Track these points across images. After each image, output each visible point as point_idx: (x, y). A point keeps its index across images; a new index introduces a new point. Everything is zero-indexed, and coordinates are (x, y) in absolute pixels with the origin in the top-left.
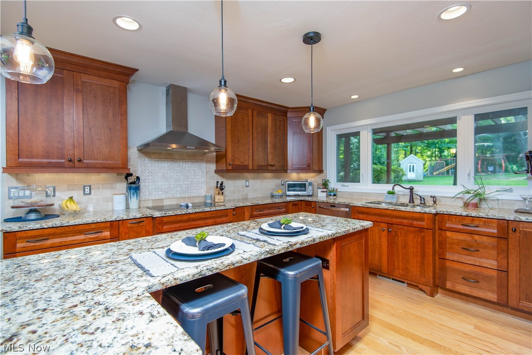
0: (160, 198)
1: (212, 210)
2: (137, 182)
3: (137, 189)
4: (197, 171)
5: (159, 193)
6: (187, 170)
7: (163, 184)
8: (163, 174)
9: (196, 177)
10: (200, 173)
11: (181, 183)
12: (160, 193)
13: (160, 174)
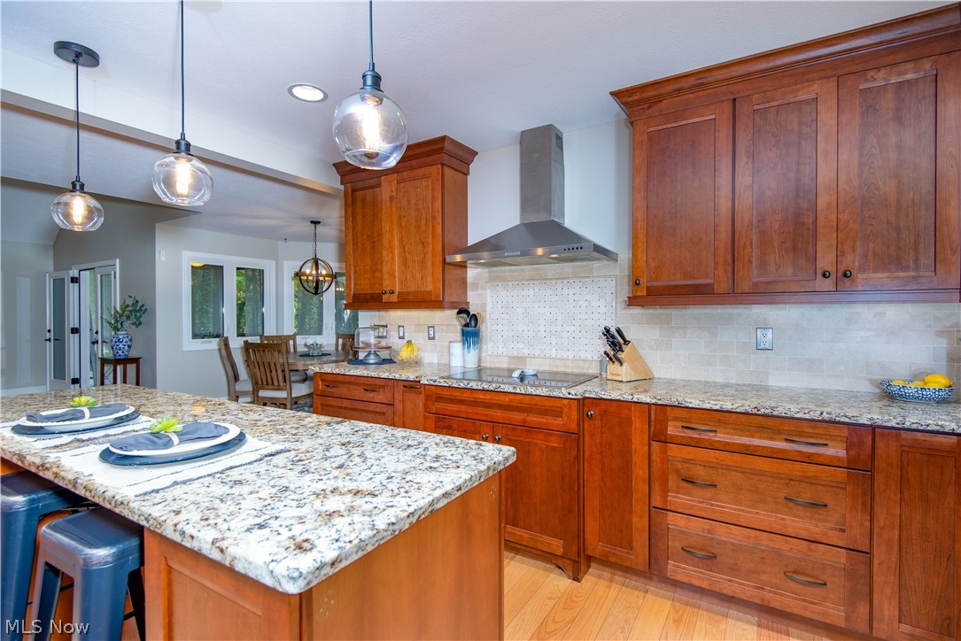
0: (521, 355)
1: (518, 391)
2: (473, 323)
3: (476, 334)
4: (595, 303)
5: (518, 345)
6: (571, 300)
7: (525, 328)
8: (525, 309)
9: (592, 316)
10: (602, 307)
11: (559, 328)
12: (521, 346)
13: (520, 311)
